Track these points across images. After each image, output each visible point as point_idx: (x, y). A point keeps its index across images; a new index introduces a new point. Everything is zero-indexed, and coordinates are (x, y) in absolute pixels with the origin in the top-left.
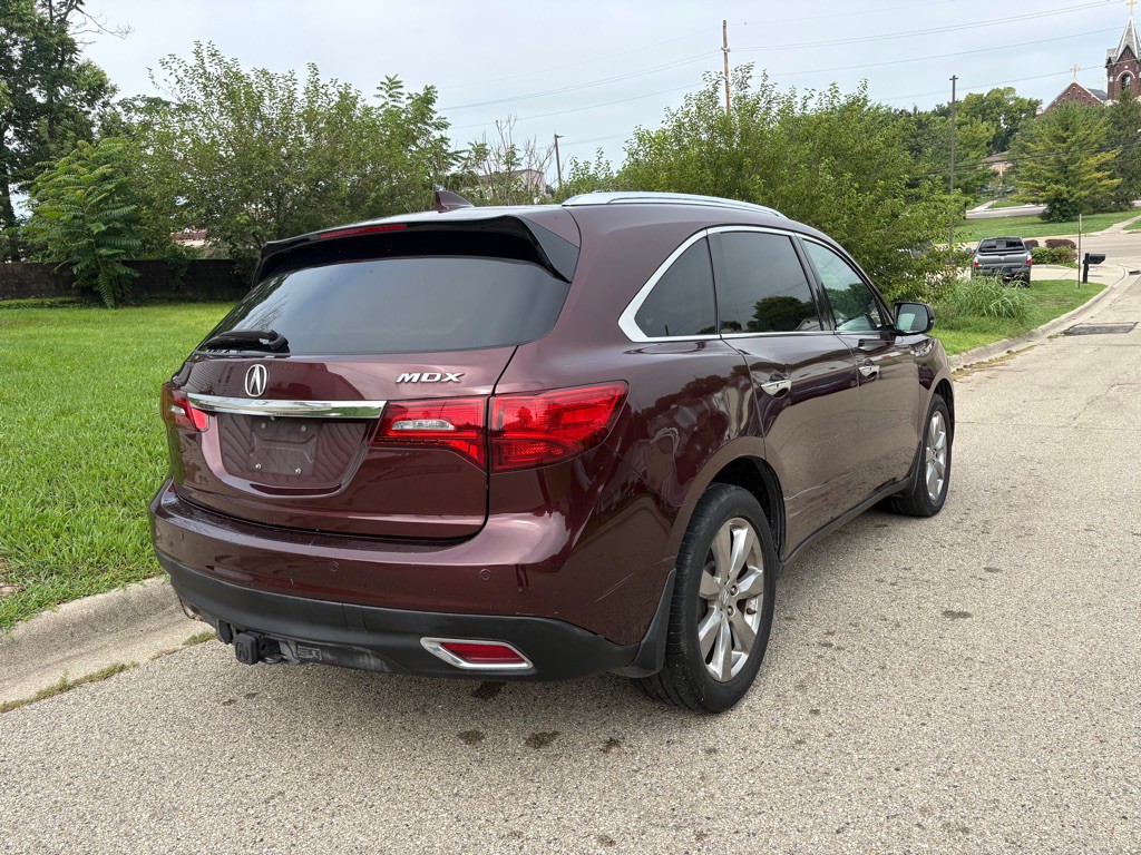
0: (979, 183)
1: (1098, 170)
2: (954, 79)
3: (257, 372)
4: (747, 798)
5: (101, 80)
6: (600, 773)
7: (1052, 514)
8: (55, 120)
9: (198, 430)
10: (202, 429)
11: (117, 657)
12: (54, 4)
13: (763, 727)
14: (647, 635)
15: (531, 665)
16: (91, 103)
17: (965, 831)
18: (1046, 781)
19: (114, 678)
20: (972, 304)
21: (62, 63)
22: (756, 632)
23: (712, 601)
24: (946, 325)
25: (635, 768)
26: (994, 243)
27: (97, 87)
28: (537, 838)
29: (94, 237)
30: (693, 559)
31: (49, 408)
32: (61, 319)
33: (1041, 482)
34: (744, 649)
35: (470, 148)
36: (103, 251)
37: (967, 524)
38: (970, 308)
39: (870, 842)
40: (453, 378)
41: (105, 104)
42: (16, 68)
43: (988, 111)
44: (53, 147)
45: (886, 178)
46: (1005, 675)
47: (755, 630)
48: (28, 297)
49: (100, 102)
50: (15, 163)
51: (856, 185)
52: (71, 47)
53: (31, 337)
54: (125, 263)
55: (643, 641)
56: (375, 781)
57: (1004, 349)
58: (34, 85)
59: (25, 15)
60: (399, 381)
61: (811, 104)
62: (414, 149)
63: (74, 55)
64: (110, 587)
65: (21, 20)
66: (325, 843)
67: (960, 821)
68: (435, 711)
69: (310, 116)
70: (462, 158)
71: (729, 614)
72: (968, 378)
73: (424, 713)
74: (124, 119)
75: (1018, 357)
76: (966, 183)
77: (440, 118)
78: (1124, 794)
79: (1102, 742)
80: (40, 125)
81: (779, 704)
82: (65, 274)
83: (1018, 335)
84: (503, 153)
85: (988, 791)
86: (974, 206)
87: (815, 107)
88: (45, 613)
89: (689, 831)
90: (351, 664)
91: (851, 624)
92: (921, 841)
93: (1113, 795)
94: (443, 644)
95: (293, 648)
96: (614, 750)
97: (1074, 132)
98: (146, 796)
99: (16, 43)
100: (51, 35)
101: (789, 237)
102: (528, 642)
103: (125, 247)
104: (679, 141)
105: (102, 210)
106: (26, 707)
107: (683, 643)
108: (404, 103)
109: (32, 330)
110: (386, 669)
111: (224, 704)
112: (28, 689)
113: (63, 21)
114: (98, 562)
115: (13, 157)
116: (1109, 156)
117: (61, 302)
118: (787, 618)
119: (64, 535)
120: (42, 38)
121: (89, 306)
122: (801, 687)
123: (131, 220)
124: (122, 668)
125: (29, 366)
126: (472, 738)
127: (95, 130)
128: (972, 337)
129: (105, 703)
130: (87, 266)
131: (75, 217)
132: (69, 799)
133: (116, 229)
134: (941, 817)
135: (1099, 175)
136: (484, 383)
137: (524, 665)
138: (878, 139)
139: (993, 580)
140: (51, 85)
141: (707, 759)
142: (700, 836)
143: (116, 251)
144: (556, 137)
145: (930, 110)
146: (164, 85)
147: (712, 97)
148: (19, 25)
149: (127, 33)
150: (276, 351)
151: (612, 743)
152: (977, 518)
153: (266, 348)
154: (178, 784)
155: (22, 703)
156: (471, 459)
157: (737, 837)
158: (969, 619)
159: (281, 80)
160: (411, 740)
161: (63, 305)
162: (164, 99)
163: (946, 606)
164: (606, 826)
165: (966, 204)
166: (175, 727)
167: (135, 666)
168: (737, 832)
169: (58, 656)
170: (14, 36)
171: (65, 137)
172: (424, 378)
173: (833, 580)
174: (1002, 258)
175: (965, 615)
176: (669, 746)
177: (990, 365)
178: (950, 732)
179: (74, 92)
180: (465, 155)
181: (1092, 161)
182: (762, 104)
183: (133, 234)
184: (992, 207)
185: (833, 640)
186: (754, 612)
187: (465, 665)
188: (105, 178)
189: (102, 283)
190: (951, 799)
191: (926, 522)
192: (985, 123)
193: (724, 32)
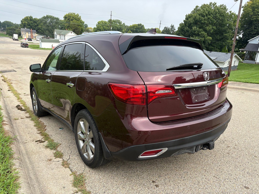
3: (206, 74)
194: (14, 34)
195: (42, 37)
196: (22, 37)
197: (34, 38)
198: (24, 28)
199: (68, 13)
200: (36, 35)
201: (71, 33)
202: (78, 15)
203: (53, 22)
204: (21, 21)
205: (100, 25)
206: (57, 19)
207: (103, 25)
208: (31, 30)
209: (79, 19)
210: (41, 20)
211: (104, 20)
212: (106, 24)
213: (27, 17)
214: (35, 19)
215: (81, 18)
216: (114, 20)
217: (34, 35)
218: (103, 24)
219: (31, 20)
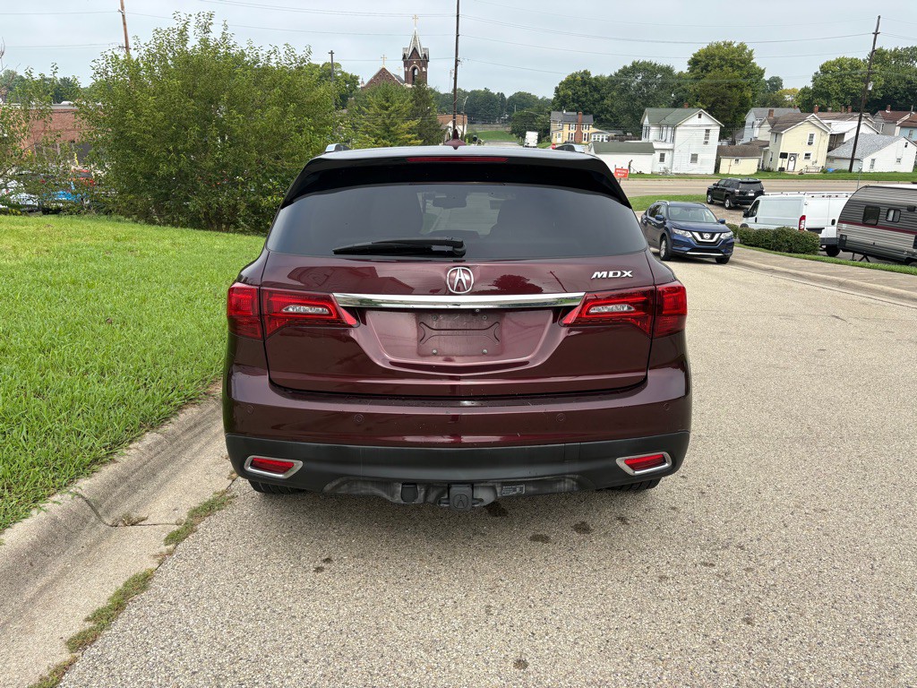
1: (408, 133)
9: (350, 326)
10: (354, 325)
15: (671, 464)
40: (628, 274)
60: (594, 277)
94: (626, 461)
97: (393, 103)
111: (316, 572)
116: (414, 123)
126: (540, 539)
135: (409, 136)
137: (666, 466)
151: (621, 519)
156: (642, 330)
167: (156, 571)
172: (611, 275)
181: (404, 126)
182: (222, 49)
187: (635, 473)
194: (528, 133)
195: (609, 135)
196: (549, 140)
197: (584, 142)
198: (560, 110)
199: (705, 47)
200: (593, 130)
201: (700, 116)
202: (745, 48)
203: (651, 84)
204: (556, 88)
205: (829, 76)
206: (667, 71)
207: (841, 76)
208: (580, 117)
209: (744, 63)
210: (612, 82)
211: (849, 56)
212: (857, 68)
213: (573, 76)
214: (596, 79)
215: (754, 56)
216: (896, 49)
217: (585, 131)
218: (845, 69)
219: (584, 83)
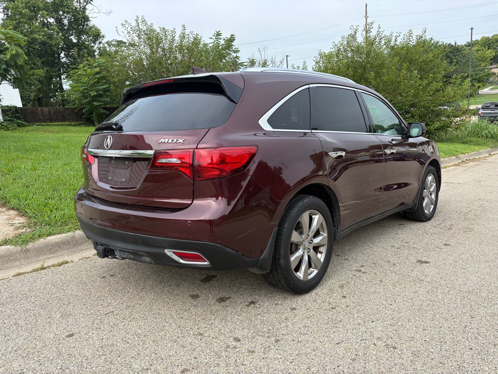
0: (486, 78)
2: (472, 29)
3: (109, 138)
4: (302, 328)
5: (98, 33)
6: (243, 314)
7: (484, 223)
8: (80, 49)
9: (90, 164)
10: (92, 163)
11: (67, 258)
12: (81, 1)
13: (319, 301)
14: (263, 255)
15: (209, 263)
16: (94, 42)
17: (395, 348)
18: (440, 331)
19: (63, 266)
20: (474, 132)
21: (83, 26)
22: (322, 261)
23: (300, 245)
24: (461, 141)
25: (258, 313)
26: (489, 105)
27: (97, 36)
28: (209, 336)
29: (92, 97)
30: (288, 225)
31: (60, 163)
32: (77, 131)
33: (485, 210)
34: (316, 268)
35: (248, 61)
36: (95, 103)
37: (442, 226)
38: (473, 133)
39: (350, 349)
40: (181, 141)
41: (100, 43)
42: (66, 28)
43: (491, 45)
44: (79, 60)
45: (434, 73)
46: (437, 288)
47: (322, 260)
48: (65, 121)
49: (98, 42)
50: (64, 67)
51: (419, 76)
52: (87, 19)
53: (64, 137)
54: (104, 108)
55: (261, 258)
56: (151, 310)
57: (487, 153)
58: (72, 35)
59: (70, 6)
60: (160, 142)
61: (399, 40)
62: (224, 61)
63: (88, 22)
64: (68, 232)
65: (68, 8)
66: (123, 331)
67: (394, 344)
68: (183, 286)
69: (181, 48)
70: (244, 65)
71: (308, 252)
72: (466, 165)
73: (179, 286)
74: (108, 49)
75: (493, 157)
76: (480, 77)
77: (236, 48)
78: (475, 339)
79: (472, 318)
80: (74, 52)
81: (330, 293)
82: (80, 112)
83: (496, 147)
84: (261, 63)
85: (411, 333)
86: (483, 89)
87: (401, 40)
88: (41, 240)
89: (273, 339)
90: (140, 260)
91: (373, 263)
92: (373, 350)
93: (469, 339)
94: (174, 253)
95: (119, 252)
96: (252, 305)
98: (61, 309)
99: (66, 18)
100: (79, 14)
101: (354, 91)
102: (208, 253)
103: (104, 102)
104: (338, 57)
105: (96, 86)
106: (27, 274)
107: (282, 261)
108: (222, 42)
109: (65, 134)
110: (153, 262)
111: (101, 278)
112: (29, 268)
113: (84, 8)
114: (65, 222)
115: (63, 64)
117: (78, 124)
118: (345, 259)
119: (54, 211)
120: (76, 15)
121: (89, 126)
122: (342, 287)
123: (106, 90)
124: (67, 262)
125: (58, 147)
126: (195, 297)
127: (96, 54)
128: (472, 147)
129: (56, 275)
130: (89, 109)
131: (84, 89)
132: (32, 309)
133: (100, 94)
134: (385, 342)
136: (194, 143)
137: (206, 263)
138: (431, 55)
139: (445, 249)
140: (79, 34)
141: (290, 312)
142: (277, 341)
143: (100, 103)
144: (287, 56)
145: (463, 44)
146: (122, 34)
147: (353, 37)
148: (67, 10)
149: (110, 13)
150: (118, 130)
151: (252, 303)
152: (448, 223)
153: (114, 130)
154: (74, 306)
155: (25, 273)
156: (187, 175)
157: (293, 342)
158: (428, 264)
159: (170, 32)
160: (170, 296)
161: (79, 125)
162: (124, 41)
163: (420, 258)
164: (239, 334)
165: (479, 87)
166: (80, 285)
167: (72, 262)
168: (293, 341)
169: (44, 257)
170: (65, 15)
171: (83, 56)
172: (170, 141)
173: (372, 245)
174: (493, 112)
175: (426, 262)
176: (276, 306)
177: (479, 160)
178: (402, 309)
179: (88, 37)
180: (245, 64)
182: (377, 40)
183: (107, 96)
184: (492, 89)
185: (363, 269)
186: (322, 253)
187: (182, 261)
188: (97, 73)
189: (94, 117)
190: (393, 335)
191: (423, 224)
192: (490, 50)
193: (366, 9)
